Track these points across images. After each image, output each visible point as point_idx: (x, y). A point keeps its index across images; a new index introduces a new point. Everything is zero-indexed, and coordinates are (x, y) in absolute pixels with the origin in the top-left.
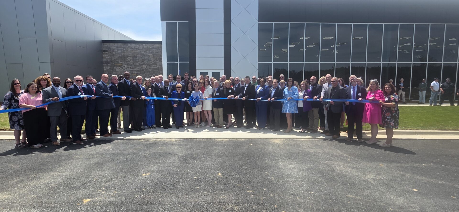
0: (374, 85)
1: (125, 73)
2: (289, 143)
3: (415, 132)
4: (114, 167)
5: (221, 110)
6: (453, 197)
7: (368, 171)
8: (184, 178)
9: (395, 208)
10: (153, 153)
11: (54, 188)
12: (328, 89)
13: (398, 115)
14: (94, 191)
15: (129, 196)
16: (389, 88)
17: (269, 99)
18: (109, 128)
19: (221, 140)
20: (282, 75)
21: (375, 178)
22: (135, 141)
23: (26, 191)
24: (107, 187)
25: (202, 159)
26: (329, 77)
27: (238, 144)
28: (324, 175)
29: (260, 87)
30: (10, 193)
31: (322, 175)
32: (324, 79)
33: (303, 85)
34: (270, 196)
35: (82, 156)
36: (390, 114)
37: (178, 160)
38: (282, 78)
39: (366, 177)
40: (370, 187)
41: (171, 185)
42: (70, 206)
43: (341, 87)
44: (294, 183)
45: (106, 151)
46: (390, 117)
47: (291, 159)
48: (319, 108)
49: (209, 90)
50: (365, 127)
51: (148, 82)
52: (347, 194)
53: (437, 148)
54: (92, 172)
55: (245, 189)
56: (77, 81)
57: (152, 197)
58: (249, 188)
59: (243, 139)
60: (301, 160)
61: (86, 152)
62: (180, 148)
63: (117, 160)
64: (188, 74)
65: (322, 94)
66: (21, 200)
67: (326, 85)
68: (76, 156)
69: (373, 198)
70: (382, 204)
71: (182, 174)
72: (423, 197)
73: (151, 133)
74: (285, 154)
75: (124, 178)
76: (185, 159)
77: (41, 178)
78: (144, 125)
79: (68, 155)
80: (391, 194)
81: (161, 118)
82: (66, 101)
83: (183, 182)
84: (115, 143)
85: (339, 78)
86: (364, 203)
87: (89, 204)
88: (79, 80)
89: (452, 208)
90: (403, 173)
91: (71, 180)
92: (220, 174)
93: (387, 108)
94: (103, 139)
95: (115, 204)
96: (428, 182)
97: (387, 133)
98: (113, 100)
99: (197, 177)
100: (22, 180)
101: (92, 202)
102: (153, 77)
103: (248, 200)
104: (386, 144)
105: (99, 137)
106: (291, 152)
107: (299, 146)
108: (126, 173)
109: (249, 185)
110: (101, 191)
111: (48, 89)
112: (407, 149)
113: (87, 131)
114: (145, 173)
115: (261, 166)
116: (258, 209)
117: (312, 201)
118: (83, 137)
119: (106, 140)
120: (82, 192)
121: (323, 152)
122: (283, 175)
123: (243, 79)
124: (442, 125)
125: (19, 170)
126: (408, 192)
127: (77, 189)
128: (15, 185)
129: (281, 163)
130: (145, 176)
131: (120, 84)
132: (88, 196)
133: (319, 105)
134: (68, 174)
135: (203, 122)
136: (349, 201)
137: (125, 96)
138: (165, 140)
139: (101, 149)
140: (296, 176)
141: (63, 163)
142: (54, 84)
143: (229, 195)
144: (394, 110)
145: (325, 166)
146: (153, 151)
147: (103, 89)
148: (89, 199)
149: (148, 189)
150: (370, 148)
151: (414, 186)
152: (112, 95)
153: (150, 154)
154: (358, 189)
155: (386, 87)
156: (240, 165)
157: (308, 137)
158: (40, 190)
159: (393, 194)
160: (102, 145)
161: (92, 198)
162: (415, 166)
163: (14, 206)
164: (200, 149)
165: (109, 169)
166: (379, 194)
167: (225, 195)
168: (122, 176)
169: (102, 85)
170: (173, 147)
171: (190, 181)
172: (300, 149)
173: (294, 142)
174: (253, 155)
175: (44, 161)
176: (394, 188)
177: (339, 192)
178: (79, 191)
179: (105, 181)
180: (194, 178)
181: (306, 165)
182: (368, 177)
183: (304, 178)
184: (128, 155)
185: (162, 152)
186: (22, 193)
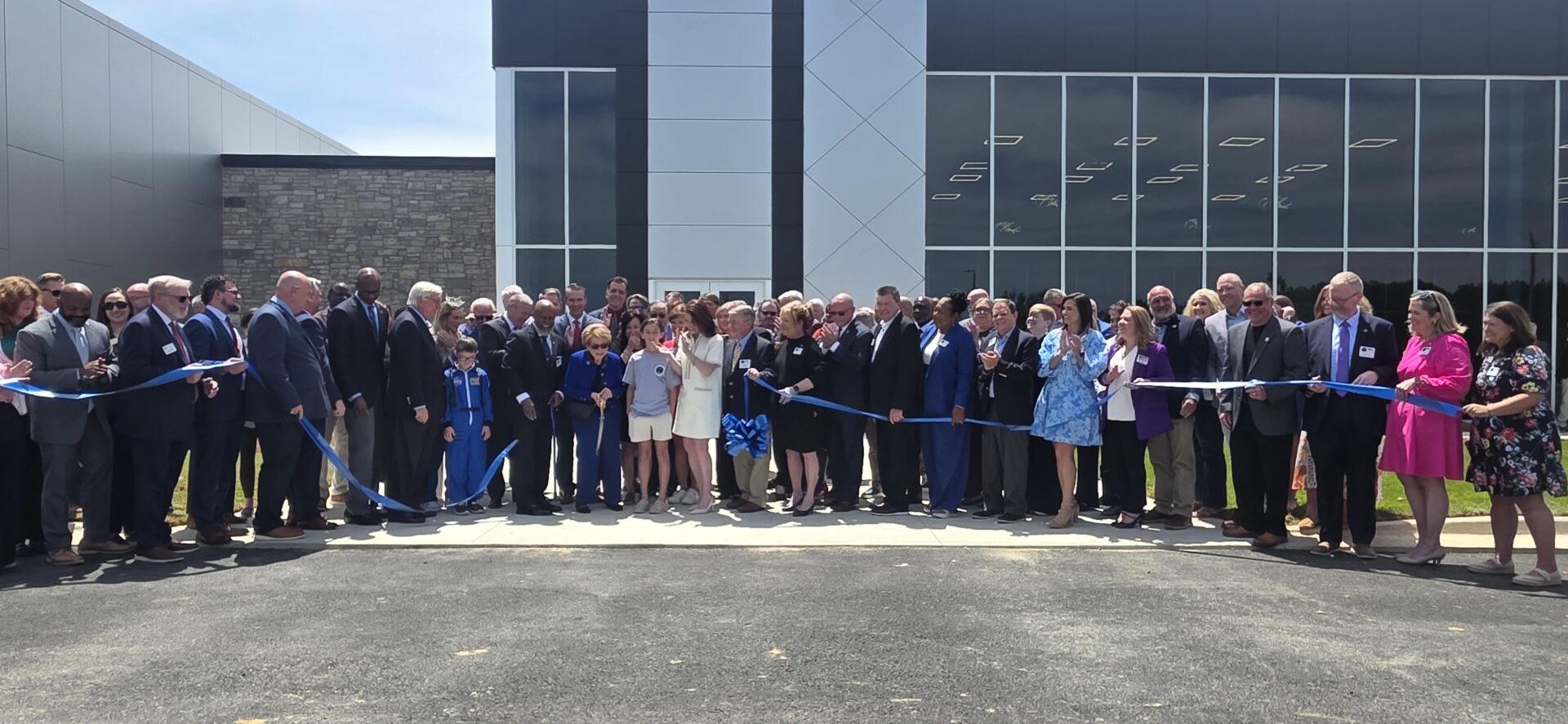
1: (360, 273)
2: (1068, 561)
4: (333, 630)
7: (1396, 646)
8: (629, 664)
10: (487, 589)
11: (109, 689)
14: (271, 698)
15: (417, 713)
19: (771, 552)
21: (1422, 666)
25: (697, 608)
26: (1230, 285)
27: (844, 561)
28: (1208, 655)
29: (939, 335)
31: (1201, 656)
34: (985, 714)
35: (187, 598)
37: (596, 610)
39: (1385, 662)
40: (1396, 692)
41: (582, 681)
44: (1087, 677)
45: (283, 582)
47: (1073, 610)
50: (1400, 505)
52: (1299, 709)
54: (245, 643)
55: (883, 696)
57: (512, 715)
58: (902, 691)
59: (864, 549)
60: (1118, 613)
61: (200, 585)
62: (599, 575)
63: (340, 609)
67: (1217, 321)
68: (164, 599)
71: (620, 652)
74: (1050, 594)
75: (386, 663)
76: (623, 609)
77: (44, 662)
79: (128, 595)
80: (1480, 711)
83: (626, 673)
84: (317, 559)
90: (1543, 652)
91: (167, 668)
92: (776, 651)
99: (681, 659)
106: (1075, 588)
107: (1111, 570)
108: (386, 647)
109: (898, 684)
110: (301, 698)
114: (465, 647)
115: (948, 629)
120: (223, 701)
121: (1212, 590)
122: (1040, 657)
127: (203, 691)
129: (1030, 622)
130: (469, 656)
132: (253, 712)
134: (150, 650)
138: (530, 551)
139: (262, 576)
140: (1093, 659)
141: (118, 619)
143: (822, 711)
145: (1217, 631)
146: (482, 584)
148: (260, 718)
149: (488, 692)
153: (472, 593)
154: (1346, 694)
156: (860, 628)
158: (51, 694)
159: (1488, 711)
161: (273, 717)
164: (682, 579)
165: (313, 637)
166: (1429, 710)
167: (805, 710)
168: (376, 657)
170: (567, 572)
171: (655, 671)
172: (1115, 581)
173: (1089, 559)
174: (914, 597)
175: (35, 614)
176: (1495, 693)
177: (1267, 704)
178: (212, 697)
179: (307, 669)
180: (673, 662)
181: (1136, 629)
182: (1393, 662)
183: (1125, 665)
184: (381, 596)
185: (522, 586)
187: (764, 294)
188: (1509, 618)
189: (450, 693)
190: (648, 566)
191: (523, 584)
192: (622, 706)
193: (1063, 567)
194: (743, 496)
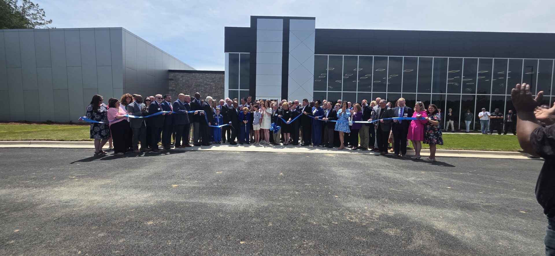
3: (458, 151)
4: (191, 167)
6: (481, 192)
7: (410, 176)
8: (251, 175)
9: (429, 197)
11: (146, 178)
12: (378, 110)
14: (179, 181)
15: (208, 184)
16: (432, 109)
17: (324, 118)
21: (416, 180)
22: (205, 152)
23: (124, 179)
25: (265, 164)
26: (379, 100)
27: (295, 156)
28: (371, 177)
29: (316, 109)
30: (111, 179)
31: (369, 177)
32: (374, 103)
34: (324, 187)
35: (162, 160)
36: (433, 131)
37: (244, 164)
39: (408, 179)
40: (410, 185)
41: (242, 179)
42: (162, 188)
44: (346, 180)
45: (181, 157)
46: (433, 135)
47: (343, 167)
52: (390, 188)
54: (173, 169)
55: (303, 183)
56: (159, 98)
57: (228, 185)
59: (300, 153)
60: (352, 167)
61: (164, 157)
62: (245, 157)
63: (192, 163)
66: (122, 183)
67: (375, 107)
68: (157, 160)
69: (411, 191)
70: (419, 194)
71: (249, 173)
72: (455, 192)
74: (338, 163)
75: (202, 174)
76: (250, 164)
77: (133, 172)
78: (212, 141)
79: (149, 159)
80: (428, 189)
83: (251, 177)
86: (403, 193)
87: (177, 187)
89: (478, 198)
90: (441, 178)
91: (158, 174)
92: (281, 174)
93: (430, 127)
95: (198, 188)
96: (461, 183)
97: (431, 151)
98: (188, 116)
99: (262, 175)
100: (118, 173)
101: (180, 187)
103: (307, 189)
104: (428, 159)
106: (343, 162)
107: (351, 159)
108: (202, 171)
109: (306, 181)
110: (185, 181)
112: (448, 163)
113: (163, 143)
114: (218, 171)
115: (317, 170)
116: (315, 194)
117: (360, 191)
120: (169, 181)
121: (372, 163)
122: (336, 176)
124: (484, 147)
126: (442, 188)
127: (165, 179)
128: (113, 175)
129: (334, 169)
130: (219, 173)
132: (175, 183)
134: (154, 170)
136: (391, 192)
139: (176, 156)
140: (347, 177)
141: (148, 164)
143: (291, 186)
144: (437, 128)
145: (373, 172)
146: (221, 159)
148: (177, 185)
149: (223, 180)
151: (449, 185)
152: (187, 111)
153: (219, 160)
154: (399, 185)
156: (299, 169)
157: (359, 153)
158: (135, 178)
160: (177, 154)
161: (179, 184)
162: (452, 174)
163: (119, 187)
164: (262, 159)
165: (187, 168)
166: (417, 189)
167: (287, 186)
168: (200, 173)
169: (179, 103)
170: (239, 156)
171: (257, 177)
172: (352, 161)
173: (346, 156)
174: (310, 163)
175: (131, 162)
176: (431, 186)
177: (383, 187)
178: (167, 180)
179: (186, 175)
180: (260, 175)
181: (356, 171)
182: (410, 179)
183: (354, 178)
184: (201, 161)
185: (229, 159)
186: (121, 180)
187: (280, 101)
188: (434, 170)
189: (215, 180)
190: (255, 156)
191: (230, 159)
192: (250, 184)
193: (341, 158)
194: (275, 142)
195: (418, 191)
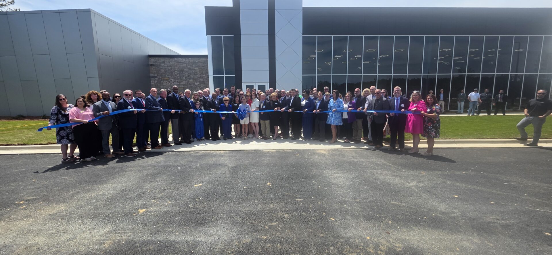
0: (417, 97)
1: (173, 87)
2: (334, 153)
3: (455, 141)
4: (166, 178)
5: (267, 122)
6: (492, 202)
7: (411, 179)
8: (234, 188)
9: (438, 214)
10: (204, 164)
11: (110, 199)
13: (439, 125)
14: (149, 202)
15: (183, 206)
16: (432, 99)
17: (314, 111)
18: (160, 140)
19: (269, 151)
20: (327, 87)
21: (418, 185)
22: (186, 153)
23: (82, 202)
24: (161, 198)
25: (251, 170)
26: (373, 89)
27: (285, 154)
29: (305, 100)
30: (67, 204)
31: (367, 183)
32: (367, 91)
33: (347, 97)
34: (318, 204)
35: (134, 168)
36: (431, 124)
37: (228, 170)
38: (327, 90)
39: (409, 185)
40: (413, 195)
41: (223, 194)
42: (126, 216)
43: (384, 99)
44: (341, 191)
45: (158, 163)
46: (431, 127)
47: (337, 169)
48: (362, 119)
49: (256, 103)
50: (407, 137)
51: (197, 96)
52: (392, 201)
53: (475, 156)
54: (145, 183)
55: (294, 198)
56: (127, 95)
57: (205, 207)
58: (298, 196)
59: (289, 150)
60: (347, 169)
61: (138, 164)
62: (230, 159)
63: (169, 171)
64: (234, 88)
65: (366, 106)
66: (78, 211)
67: (370, 97)
68: (129, 168)
69: (416, 205)
70: (425, 210)
71: (233, 184)
72: (463, 203)
73: (201, 145)
74: (331, 164)
75: (177, 189)
76: (235, 170)
77: (97, 190)
78: (194, 138)
79: (121, 167)
80: (433, 201)
81: (210, 131)
82: (116, 115)
83: (234, 192)
84: (166, 155)
85: (384, 90)
86: (408, 209)
87: (145, 214)
88: (128, 94)
89: (491, 212)
90: (444, 180)
91: (126, 191)
92: (269, 184)
94: (154, 152)
95: (170, 214)
96: (468, 189)
97: (428, 143)
98: (163, 114)
99: (247, 186)
100: (78, 192)
101: (148, 212)
102: (200, 91)
103: (298, 208)
104: (427, 153)
105: (150, 149)
106: (337, 161)
107: (344, 156)
108: (178, 184)
109: (297, 194)
110: (156, 201)
111: (98, 103)
112: (447, 157)
113: (138, 144)
114: (197, 183)
115: (309, 175)
116: (308, 216)
117: (359, 208)
118: (135, 150)
119: (157, 152)
120: (136, 203)
121: (367, 162)
122: (330, 184)
123: (288, 92)
124: (480, 134)
125: (74, 182)
126: (449, 198)
127: (133, 200)
128: (71, 197)
129: (327, 173)
130: (197, 186)
131: (168, 98)
132: (143, 206)
133: (363, 116)
134: (123, 186)
135: (251, 134)
136: (394, 207)
137: (174, 110)
138: (215, 152)
139: (153, 161)
140: (342, 185)
141: (117, 175)
142: (104, 99)
143: (279, 204)
144: (436, 120)
145: (370, 175)
146: (203, 162)
147: (152, 103)
148: (145, 209)
149: (200, 199)
150: (412, 157)
151: (455, 193)
152: (162, 108)
153: (200, 165)
154: (402, 196)
155: (429, 98)
156: (288, 175)
157: (352, 147)
158: (96, 201)
159: (435, 201)
160: (153, 157)
161: (148, 209)
162: (455, 174)
163: (72, 217)
164: (248, 160)
165: (162, 181)
166: (422, 201)
167: (275, 204)
168: (175, 187)
170: (223, 158)
171: (241, 191)
172: (345, 159)
173: (339, 152)
174: (301, 165)
175: (98, 174)
176: (436, 194)
177: (384, 199)
179: (158, 191)
180: (245, 187)
181: (351, 174)
183: (350, 186)
184: (179, 167)
186: (79, 205)
188: (434, 169)
189: (191, 199)
190: (240, 157)
191: (212, 163)
192: (232, 203)
193: (334, 155)
195: (423, 204)
